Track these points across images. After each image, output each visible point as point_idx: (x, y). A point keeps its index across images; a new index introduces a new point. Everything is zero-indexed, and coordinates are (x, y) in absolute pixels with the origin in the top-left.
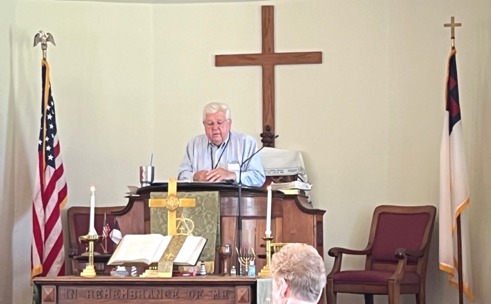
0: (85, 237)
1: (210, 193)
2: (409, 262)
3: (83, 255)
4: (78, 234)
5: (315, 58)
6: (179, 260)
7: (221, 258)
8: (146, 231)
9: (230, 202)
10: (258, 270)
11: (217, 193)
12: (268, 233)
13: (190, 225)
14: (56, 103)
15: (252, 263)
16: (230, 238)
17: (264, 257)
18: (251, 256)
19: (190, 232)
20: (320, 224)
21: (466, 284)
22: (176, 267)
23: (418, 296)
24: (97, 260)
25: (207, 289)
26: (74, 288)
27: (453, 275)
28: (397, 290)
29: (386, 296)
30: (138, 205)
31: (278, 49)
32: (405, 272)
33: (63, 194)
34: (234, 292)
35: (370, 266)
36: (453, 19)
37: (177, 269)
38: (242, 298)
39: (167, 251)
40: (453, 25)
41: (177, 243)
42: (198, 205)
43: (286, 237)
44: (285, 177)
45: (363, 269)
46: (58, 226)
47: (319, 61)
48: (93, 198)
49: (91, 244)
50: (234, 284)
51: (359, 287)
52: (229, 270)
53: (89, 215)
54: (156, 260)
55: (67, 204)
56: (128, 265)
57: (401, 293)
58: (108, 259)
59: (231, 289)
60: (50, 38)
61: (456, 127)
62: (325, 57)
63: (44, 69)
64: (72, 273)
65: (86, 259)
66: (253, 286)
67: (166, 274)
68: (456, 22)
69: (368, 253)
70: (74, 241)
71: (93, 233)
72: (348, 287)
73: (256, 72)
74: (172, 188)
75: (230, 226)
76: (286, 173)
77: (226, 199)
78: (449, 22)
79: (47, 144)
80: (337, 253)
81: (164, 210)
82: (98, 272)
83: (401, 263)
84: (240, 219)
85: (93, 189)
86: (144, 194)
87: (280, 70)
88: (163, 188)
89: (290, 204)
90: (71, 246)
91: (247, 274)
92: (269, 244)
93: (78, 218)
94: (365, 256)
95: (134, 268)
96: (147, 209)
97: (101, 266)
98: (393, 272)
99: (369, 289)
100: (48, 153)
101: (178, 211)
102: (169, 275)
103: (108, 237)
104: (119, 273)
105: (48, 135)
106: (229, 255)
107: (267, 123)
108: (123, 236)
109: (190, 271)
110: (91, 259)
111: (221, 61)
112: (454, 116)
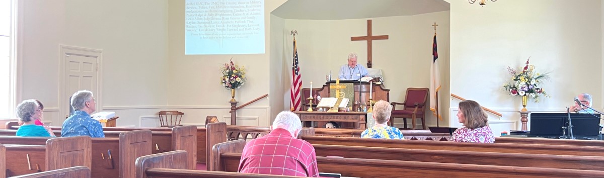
0: (309, 98)
1: (350, 84)
2: (419, 107)
3: (308, 104)
4: (306, 98)
5: (386, 37)
6: (340, 106)
7: (354, 106)
8: (329, 96)
9: (357, 87)
10: (367, 110)
11: (353, 84)
12: (371, 97)
13: (344, 94)
14: (298, 54)
15: (365, 107)
16: (357, 99)
17: (369, 105)
18: (365, 105)
19: (344, 97)
20: (388, 94)
21: (439, 115)
22: (339, 108)
23: (422, 119)
24: (313, 106)
25: (350, 116)
26: (306, 115)
27: (435, 112)
28: (415, 117)
29: (411, 119)
30: (326, 88)
31: (373, 34)
32: (418, 111)
33: (300, 84)
34: (359, 117)
35: (405, 109)
36: (435, 23)
37: (340, 109)
38: (362, 120)
39: (336, 103)
40: (435, 25)
41: (340, 100)
42: (346, 88)
43: (377, 99)
44: (375, 78)
45: (403, 109)
46: (299, 95)
47: (388, 39)
48: (311, 85)
49: (311, 101)
50: (359, 114)
51: (401, 116)
52: (357, 109)
53: (310, 91)
54: (333, 106)
55: (302, 88)
56: (323, 108)
57: (417, 118)
58: (317, 105)
59: (358, 116)
60: (296, 32)
61: (436, 61)
62: (389, 37)
63: (294, 42)
64: (304, 110)
65: (309, 106)
66: (366, 115)
67: (336, 111)
68: (436, 24)
69: (405, 104)
70: (304, 99)
71: (311, 97)
72: (397, 116)
73: (365, 42)
74: (338, 82)
75: (357, 94)
76: (376, 77)
77: (356, 86)
78: (434, 24)
79: (295, 67)
80: (393, 104)
81: (335, 89)
82: (313, 110)
83: (416, 108)
84: (361, 92)
85: (311, 83)
86: (328, 84)
87: (373, 42)
88: (335, 82)
89: (378, 87)
90: (303, 101)
91: (363, 111)
92: (371, 101)
93: (306, 92)
94: (403, 105)
95: (325, 109)
96: (329, 89)
97: (314, 108)
98: (414, 111)
99: (405, 116)
100: (296, 70)
101: (340, 90)
102: (337, 111)
103: (316, 99)
104: (320, 111)
105: (296, 64)
106: (357, 105)
107: (369, 60)
108: (321, 98)
109: (344, 110)
110: (311, 106)
111: (353, 39)
112: (435, 57)
